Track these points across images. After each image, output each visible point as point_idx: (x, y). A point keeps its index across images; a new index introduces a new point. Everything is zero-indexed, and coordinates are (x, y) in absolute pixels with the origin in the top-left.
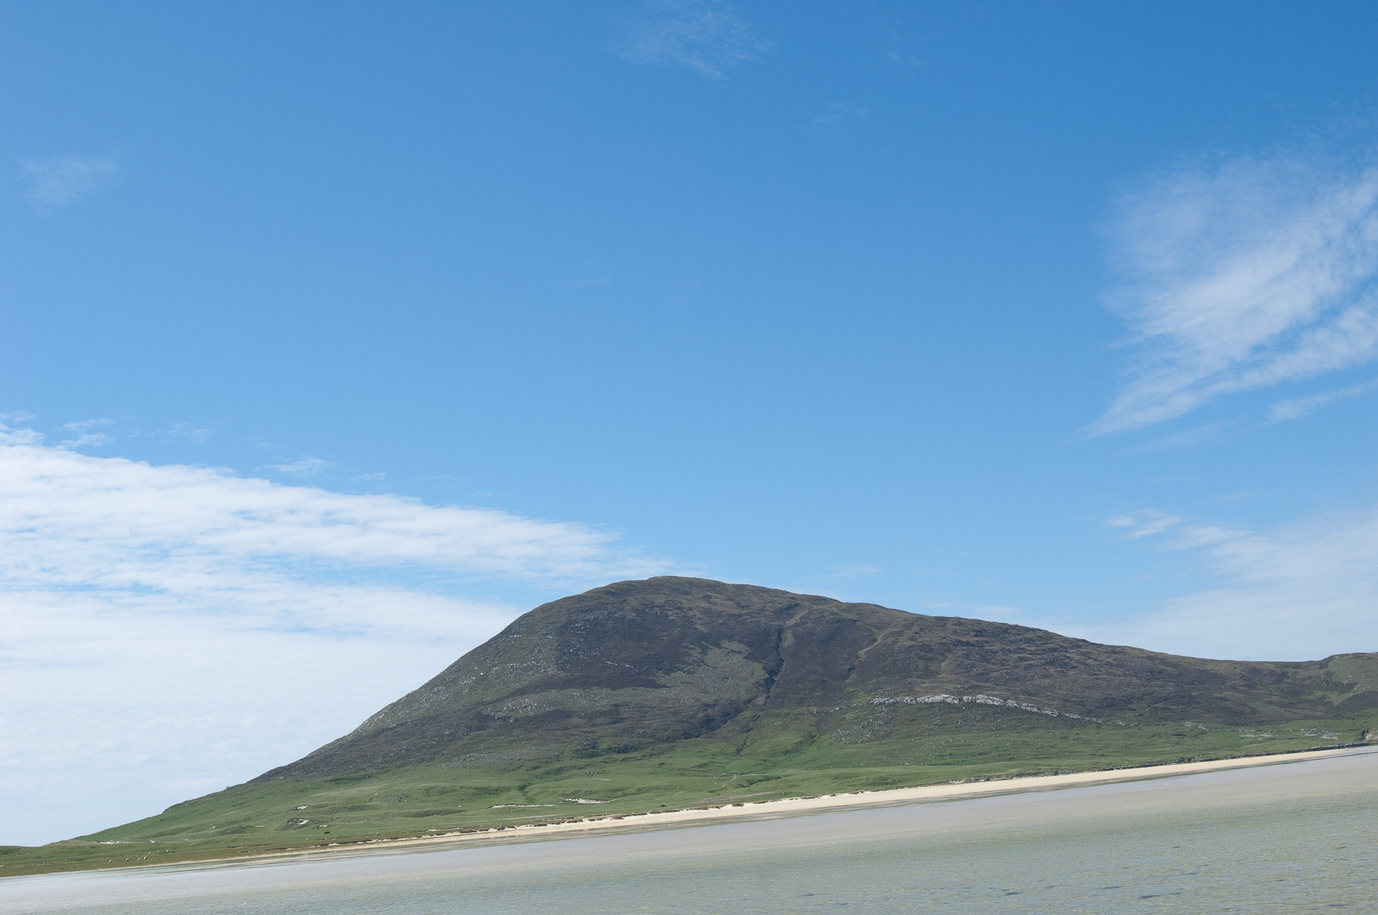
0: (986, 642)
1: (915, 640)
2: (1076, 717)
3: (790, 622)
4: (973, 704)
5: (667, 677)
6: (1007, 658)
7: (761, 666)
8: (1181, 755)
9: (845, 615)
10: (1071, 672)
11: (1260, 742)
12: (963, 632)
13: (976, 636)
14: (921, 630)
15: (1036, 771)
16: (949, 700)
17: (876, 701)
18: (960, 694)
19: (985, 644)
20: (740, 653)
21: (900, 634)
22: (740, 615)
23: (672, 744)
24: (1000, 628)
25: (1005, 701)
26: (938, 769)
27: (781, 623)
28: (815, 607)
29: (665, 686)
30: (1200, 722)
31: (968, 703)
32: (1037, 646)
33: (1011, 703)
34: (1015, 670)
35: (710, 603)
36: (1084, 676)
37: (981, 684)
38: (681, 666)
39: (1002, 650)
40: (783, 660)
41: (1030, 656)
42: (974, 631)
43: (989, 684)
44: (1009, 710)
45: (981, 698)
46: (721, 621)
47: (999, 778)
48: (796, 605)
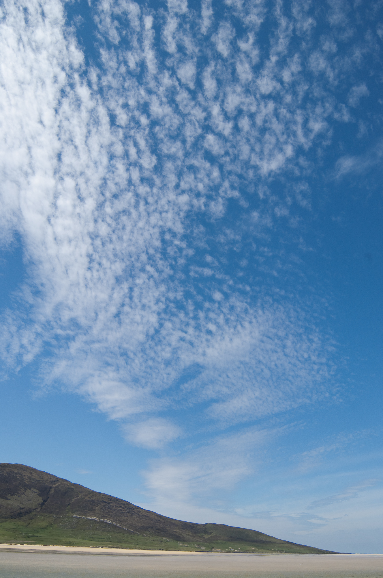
0: (111, 502)
1: (90, 498)
2: (132, 531)
3: (55, 486)
4: (103, 522)
5: (11, 497)
6: (116, 509)
7: (42, 498)
8: (160, 548)
9: (72, 487)
10: (134, 516)
11: (183, 547)
12: (105, 498)
13: (109, 500)
14: (93, 495)
15: (117, 547)
16: (96, 519)
17: (74, 516)
18: (100, 518)
19: (111, 503)
20: (36, 493)
21: (86, 495)
22: (40, 481)
23: (6, 520)
24: (116, 499)
25: (113, 522)
26: (88, 542)
27: (52, 485)
28: (63, 482)
29: (9, 500)
30: (167, 538)
31: (101, 521)
32: (126, 506)
33: (114, 523)
34: (118, 513)
35: (31, 475)
36: (137, 518)
37: (107, 516)
38: (16, 494)
39: (115, 506)
40: (49, 498)
41: (123, 509)
42: (108, 498)
43: (109, 516)
44: (113, 525)
45: (106, 520)
46: (33, 481)
47: (106, 547)
48: (57, 481)
